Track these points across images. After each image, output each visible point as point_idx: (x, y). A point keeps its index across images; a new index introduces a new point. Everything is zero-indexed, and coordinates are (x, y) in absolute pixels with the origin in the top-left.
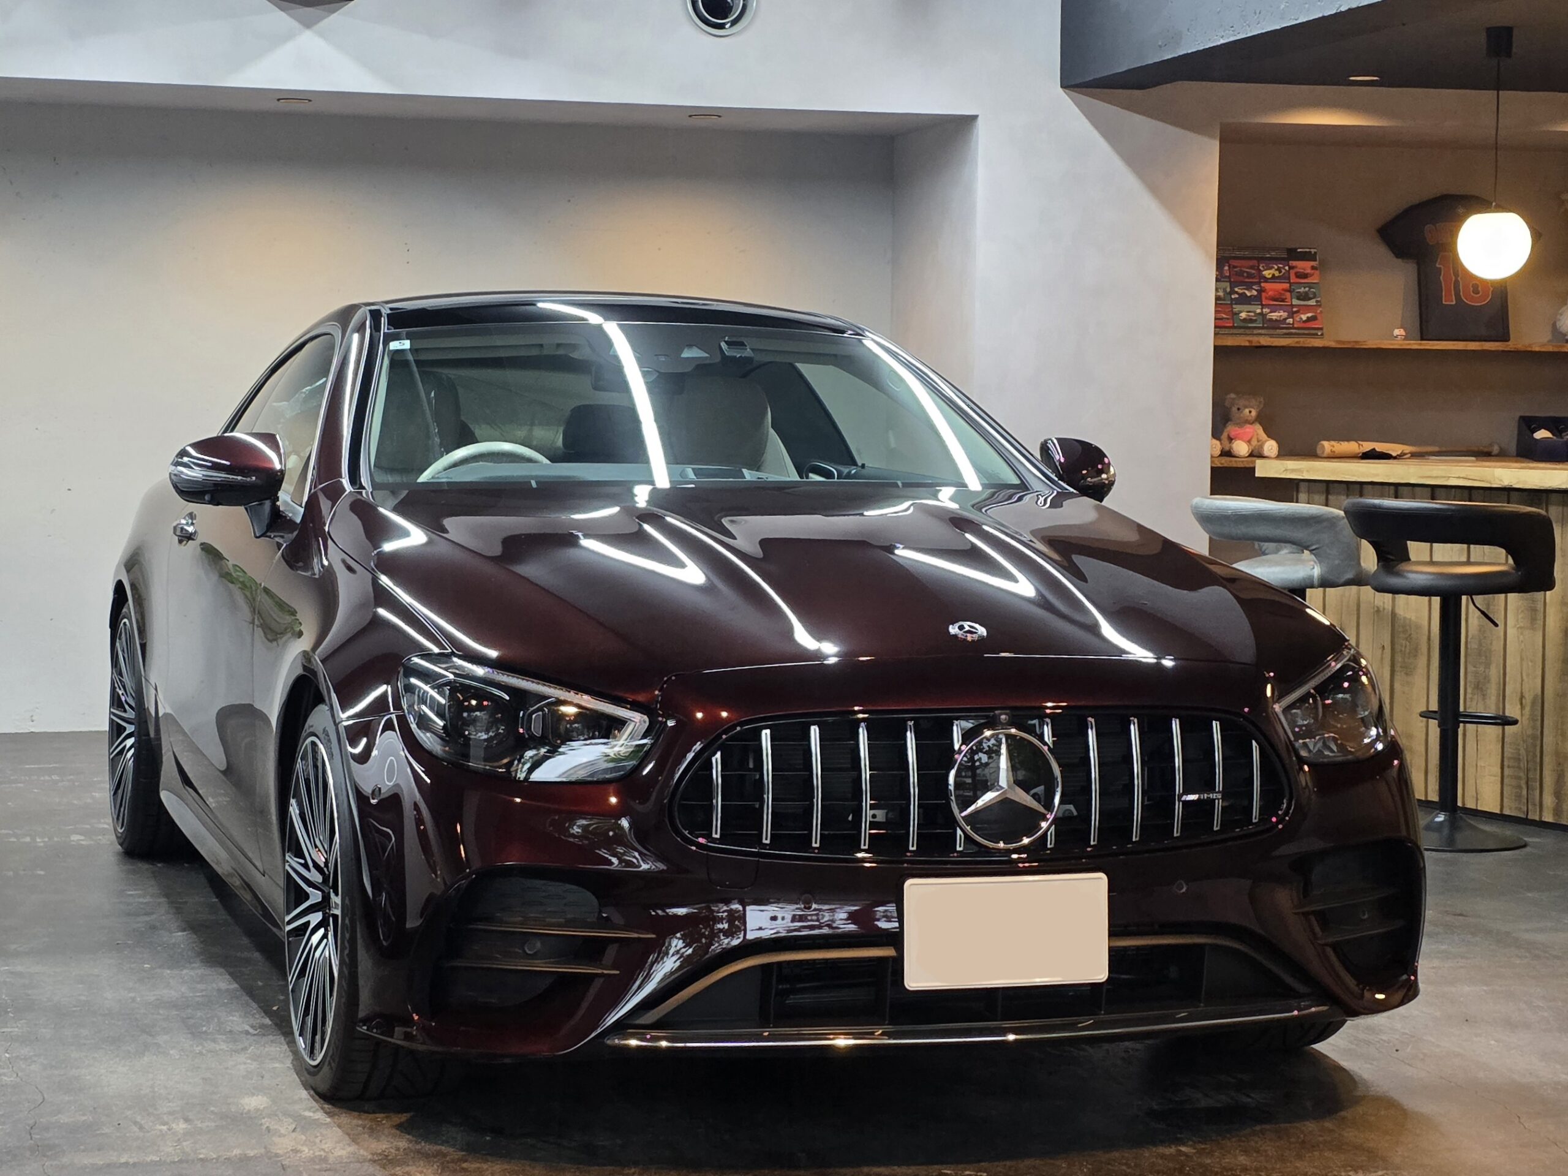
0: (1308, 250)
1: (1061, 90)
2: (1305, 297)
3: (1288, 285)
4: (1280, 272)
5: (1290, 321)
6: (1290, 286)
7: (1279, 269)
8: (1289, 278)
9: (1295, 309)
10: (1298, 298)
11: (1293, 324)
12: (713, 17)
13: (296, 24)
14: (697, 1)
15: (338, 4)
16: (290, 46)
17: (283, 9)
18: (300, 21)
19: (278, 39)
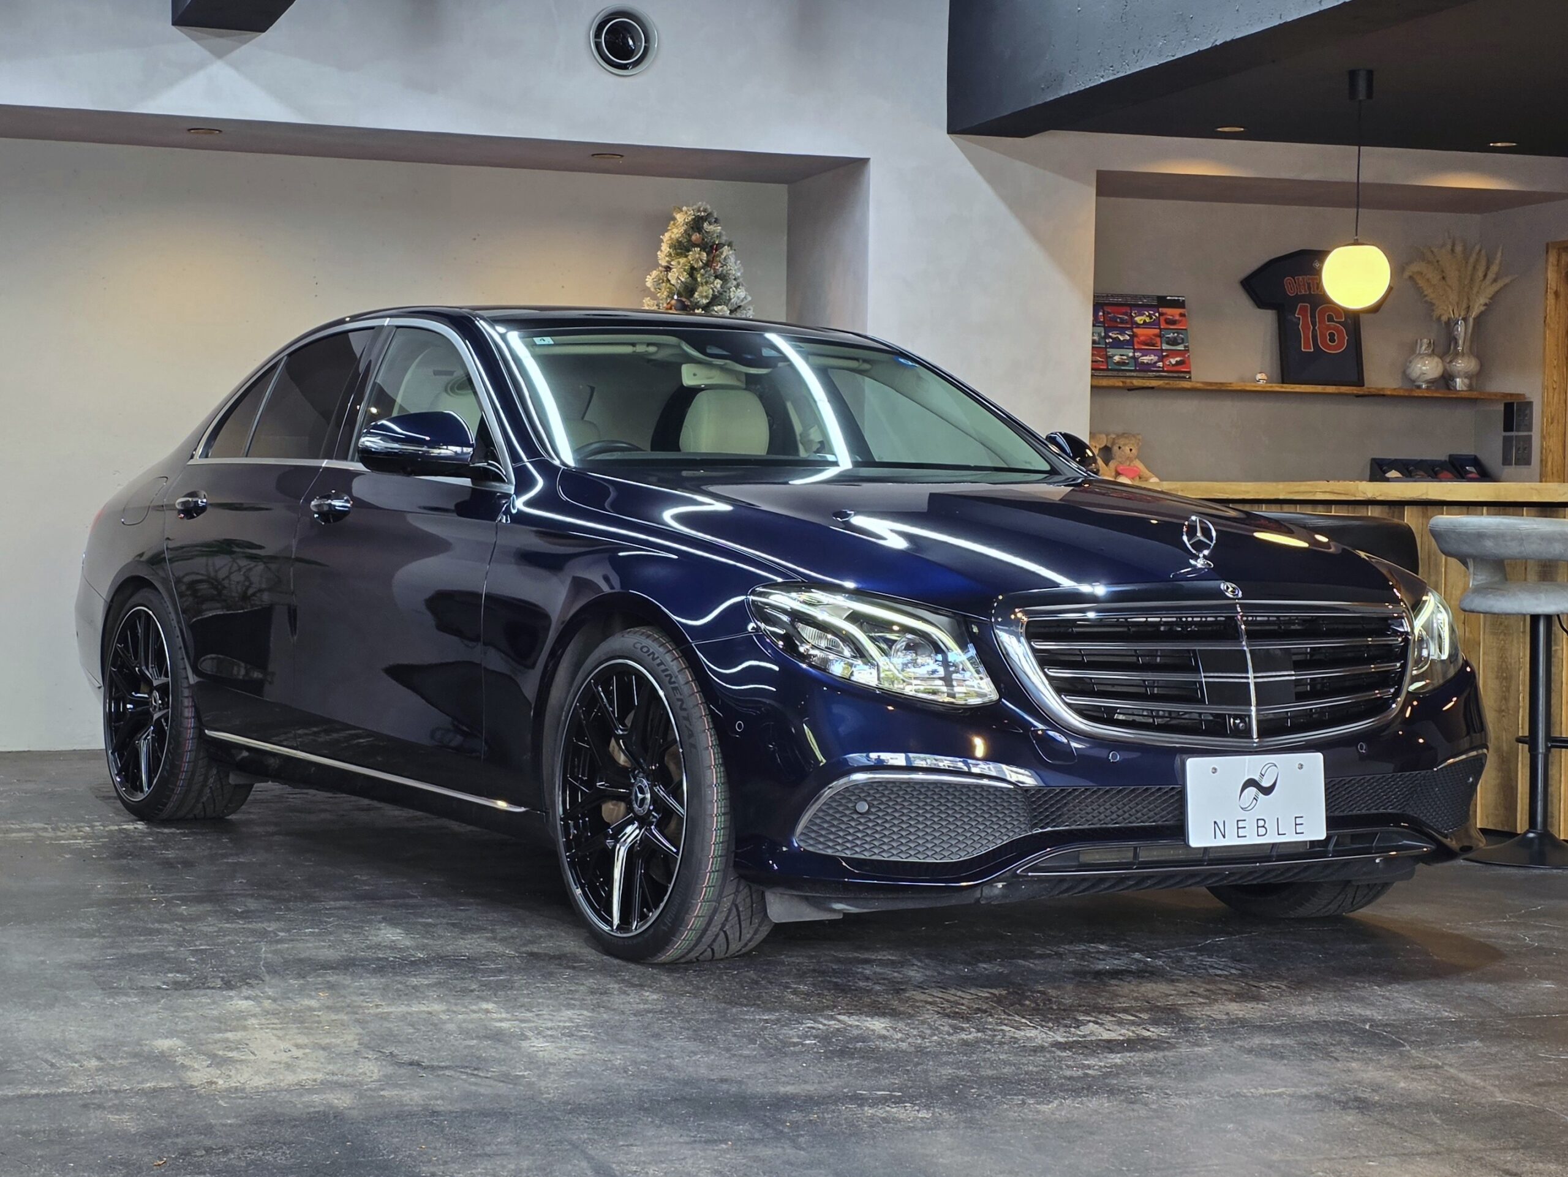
0: (1177, 298)
1: (947, 135)
2: (1173, 342)
3: (1158, 330)
4: (1151, 318)
5: (1160, 364)
6: (1160, 332)
8: (1159, 324)
9: (1164, 354)
10: (1168, 343)
11: (1163, 367)
12: (615, 58)
13: (207, 54)
14: (601, 42)
15: (249, 34)
16: (201, 77)
17: (194, 39)
18: (212, 51)
19: (188, 69)
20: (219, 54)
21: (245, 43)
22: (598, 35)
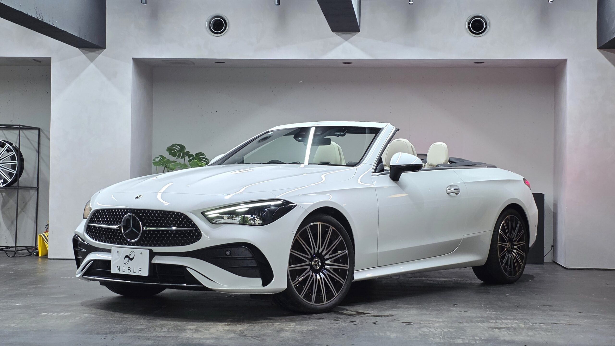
1: (597, 49)
12: (475, 31)
13: (343, 40)
14: (470, 26)
15: (355, 33)
16: (341, 46)
17: (339, 35)
18: (344, 39)
19: (337, 45)
20: (346, 40)
21: (354, 35)
22: (469, 24)
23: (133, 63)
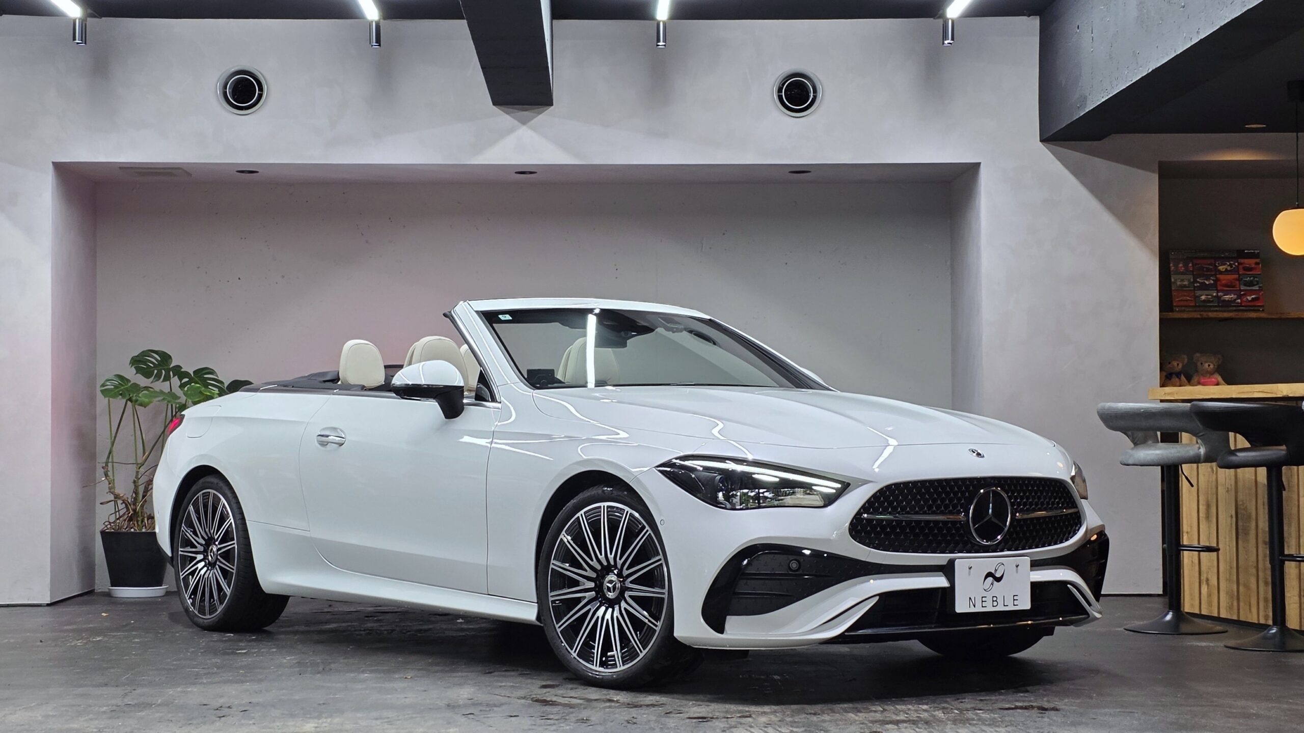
0: (1252, 251)
1: (1040, 143)
2: (1251, 284)
3: (1237, 276)
4: (1231, 267)
5: (1239, 301)
6: (1239, 277)
7: (1231, 265)
8: (1238, 272)
9: (1242, 293)
10: (1245, 285)
11: (1241, 303)
12: (792, 105)
13: (516, 122)
14: (782, 96)
15: (542, 108)
16: (512, 137)
17: (508, 113)
18: (519, 121)
19: (504, 133)
20: (524, 122)
21: (540, 113)
22: (780, 90)
23: (53, 174)
